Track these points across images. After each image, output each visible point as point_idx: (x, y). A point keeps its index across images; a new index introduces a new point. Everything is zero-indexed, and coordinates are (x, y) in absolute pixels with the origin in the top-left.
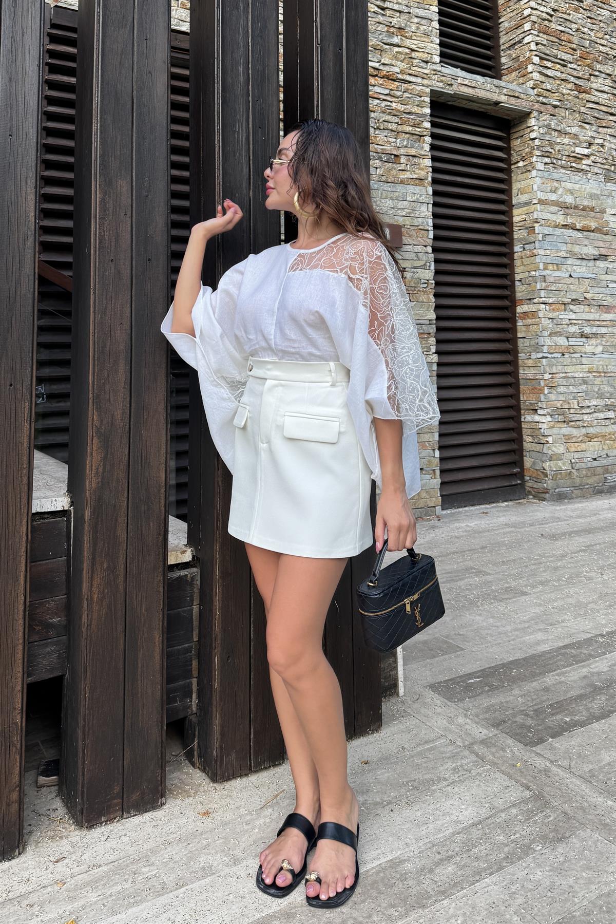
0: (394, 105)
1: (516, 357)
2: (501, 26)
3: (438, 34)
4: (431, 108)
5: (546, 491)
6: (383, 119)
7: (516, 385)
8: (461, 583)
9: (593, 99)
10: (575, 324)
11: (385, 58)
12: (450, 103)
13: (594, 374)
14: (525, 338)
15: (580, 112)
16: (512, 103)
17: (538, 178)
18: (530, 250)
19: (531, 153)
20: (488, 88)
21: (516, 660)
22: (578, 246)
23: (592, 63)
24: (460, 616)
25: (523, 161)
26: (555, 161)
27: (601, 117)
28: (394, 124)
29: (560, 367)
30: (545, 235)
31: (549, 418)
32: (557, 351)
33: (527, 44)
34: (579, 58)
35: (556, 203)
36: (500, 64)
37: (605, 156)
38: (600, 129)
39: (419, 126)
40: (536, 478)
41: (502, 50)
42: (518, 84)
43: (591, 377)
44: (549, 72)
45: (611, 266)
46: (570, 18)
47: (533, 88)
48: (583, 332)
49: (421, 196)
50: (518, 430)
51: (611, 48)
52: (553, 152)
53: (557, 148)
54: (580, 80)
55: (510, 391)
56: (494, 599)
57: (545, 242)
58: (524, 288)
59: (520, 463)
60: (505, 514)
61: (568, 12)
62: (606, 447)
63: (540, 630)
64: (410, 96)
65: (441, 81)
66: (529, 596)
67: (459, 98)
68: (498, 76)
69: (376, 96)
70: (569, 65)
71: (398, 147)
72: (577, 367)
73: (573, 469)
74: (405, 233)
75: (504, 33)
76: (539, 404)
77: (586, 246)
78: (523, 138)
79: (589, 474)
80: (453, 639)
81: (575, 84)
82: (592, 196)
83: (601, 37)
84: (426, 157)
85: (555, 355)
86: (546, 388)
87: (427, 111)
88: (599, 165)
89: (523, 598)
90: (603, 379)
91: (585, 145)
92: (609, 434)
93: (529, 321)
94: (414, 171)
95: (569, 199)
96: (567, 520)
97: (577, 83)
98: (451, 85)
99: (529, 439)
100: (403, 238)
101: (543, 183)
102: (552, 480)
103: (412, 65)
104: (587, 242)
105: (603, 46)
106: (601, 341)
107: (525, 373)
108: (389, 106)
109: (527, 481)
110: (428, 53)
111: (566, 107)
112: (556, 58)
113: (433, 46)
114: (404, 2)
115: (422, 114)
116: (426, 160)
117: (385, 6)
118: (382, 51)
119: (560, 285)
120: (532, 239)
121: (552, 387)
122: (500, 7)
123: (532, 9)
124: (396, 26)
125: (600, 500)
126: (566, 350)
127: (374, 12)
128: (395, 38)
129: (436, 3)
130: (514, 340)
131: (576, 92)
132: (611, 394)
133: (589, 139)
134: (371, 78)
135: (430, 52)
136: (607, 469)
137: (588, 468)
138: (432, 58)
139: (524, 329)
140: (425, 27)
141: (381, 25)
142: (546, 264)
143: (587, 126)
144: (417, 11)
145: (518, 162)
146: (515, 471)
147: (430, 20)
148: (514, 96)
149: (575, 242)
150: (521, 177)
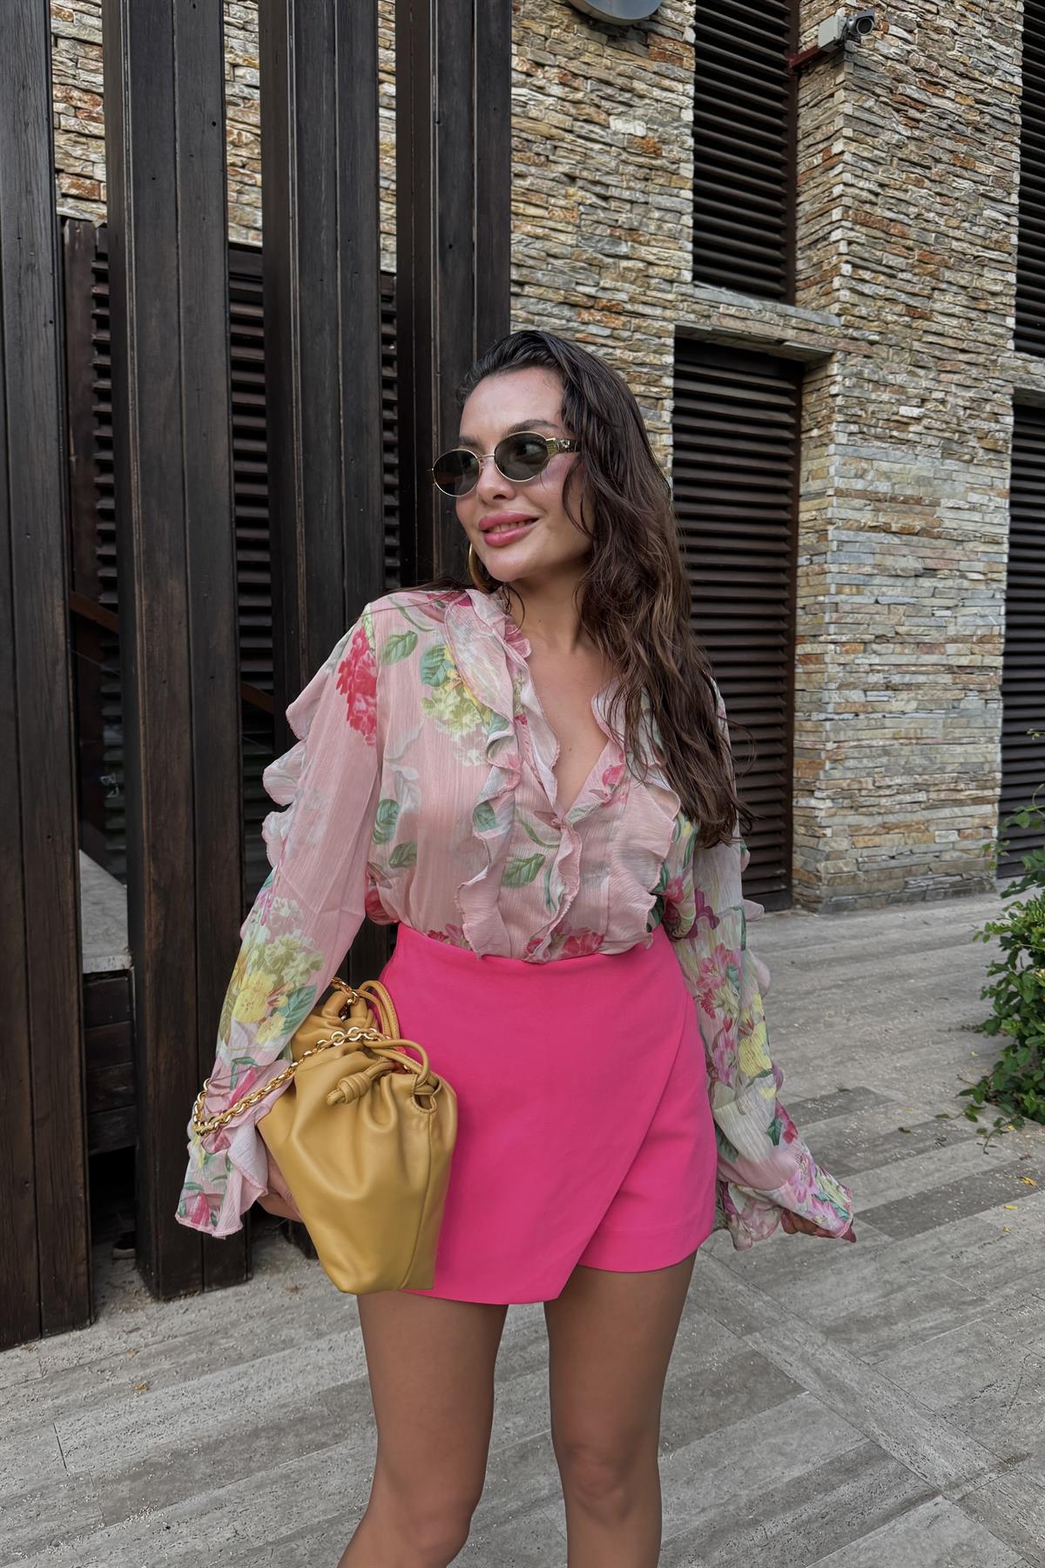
0: (618, 352)
1: (791, 717)
2: (799, 208)
3: (691, 236)
4: (676, 354)
5: (819, 900)
7: (788, 755)
9: (935, 327)
10: (878, 671)
11: (605, 278)
12: (708, 342)
13: (901, 741)
14: (805, 690)
15: (911, 350)
16: (805, 341)
17: (837, 457)
18: (819, 564)
19: (829, 417)
20: (766, 319)
22: (893, 557)
23: (938, 269)
25: (819, 428)
26: (865, 430)
27: (944, 356)
29: (850, 733)
30: (841, 543)
31: (829, 803)
32: (848, 710)
33: (835, 242)
34: (916, 263)
35: (862, 494)
36: (794, 272)
37: (946, 418)
38: (943, 376)
39: (657, 384)
40: (807, 882)
41: (800, 250)
42: (818, 309)
43: (897, 747)
44: (866, 289)
45: (940, 585)
46: (907, 197)
47: (839, 315)
48: (890, 682)
50: (788, 818)
51: (971, 243)
52: (864, 415)
53: (871, 408)
54: (916, 298)
55: (779, 764)
57: (842, 553)
58: (807, 620)
59: (787, 862)
61: (904, 187)
62: (910, 841)
64: (644, 337)
65: (693, 312)
67: (721, 336)
68: (789, 296)
69: (591, 336)
70: (900, 275)
72: (876, 731)
73: (859, 870)
75: (803, 220)
76: (817, 784)
77: (904, 556)
78: (820, 393)
79: (884, 878)
81: (909, 306)
82: (920, 481)
83: (955, 225)
84: (666, 430)
85: (845, 716)
86: (827, 762)
87: (669, 359)
88: (934, 432)
90: (914, 747)
91: (914, 402)
92: (917, 823)
93: (812, 667)
95: (883, 487)
97: (911, 303)
98: (709, 317)
99: (802, 830)
101: (845, 464)
102: (829, 885)
103: (648, 288)
104: (905, 551)
105: (958, 240)
106: (917, 694)
107: (801, 740)
108: (611, 354)
109: (795, 886)
110: (674, 267)
111: (890, 343)
112: (880, 264)
113: (682, 257)
114: (640, 185)
115: (662, 365)
116: (664, 436)
117: (609, 194)
118: (602, 267)
119: (860, 616)
120: (823, 549)
121: (836, 761)
122: (800, 177)
123: (845, 184)
124: (625, 226)
125: (896, 912)
126: (862, 709)
127: (590, 205)
128: (624, 244)
129: (690, 185)
130: (789, 694)
131: (907, 319)
132: (925, 769)
133: (922, 392)
134: (583, 311)
135: (677, 265)
136: (910, 871)
137: (882, 870)
138: (679, 274)
139: (804, 677)
140: (670, 225)
141: (601, 226)
142: (840, 586)
143: (922, 372)
144: (659, 198)
145: (811, 429)
146: (778, 872)
147: (680, 212)
148: (807, 330)
149: (890, 552)
150: (814, 452)
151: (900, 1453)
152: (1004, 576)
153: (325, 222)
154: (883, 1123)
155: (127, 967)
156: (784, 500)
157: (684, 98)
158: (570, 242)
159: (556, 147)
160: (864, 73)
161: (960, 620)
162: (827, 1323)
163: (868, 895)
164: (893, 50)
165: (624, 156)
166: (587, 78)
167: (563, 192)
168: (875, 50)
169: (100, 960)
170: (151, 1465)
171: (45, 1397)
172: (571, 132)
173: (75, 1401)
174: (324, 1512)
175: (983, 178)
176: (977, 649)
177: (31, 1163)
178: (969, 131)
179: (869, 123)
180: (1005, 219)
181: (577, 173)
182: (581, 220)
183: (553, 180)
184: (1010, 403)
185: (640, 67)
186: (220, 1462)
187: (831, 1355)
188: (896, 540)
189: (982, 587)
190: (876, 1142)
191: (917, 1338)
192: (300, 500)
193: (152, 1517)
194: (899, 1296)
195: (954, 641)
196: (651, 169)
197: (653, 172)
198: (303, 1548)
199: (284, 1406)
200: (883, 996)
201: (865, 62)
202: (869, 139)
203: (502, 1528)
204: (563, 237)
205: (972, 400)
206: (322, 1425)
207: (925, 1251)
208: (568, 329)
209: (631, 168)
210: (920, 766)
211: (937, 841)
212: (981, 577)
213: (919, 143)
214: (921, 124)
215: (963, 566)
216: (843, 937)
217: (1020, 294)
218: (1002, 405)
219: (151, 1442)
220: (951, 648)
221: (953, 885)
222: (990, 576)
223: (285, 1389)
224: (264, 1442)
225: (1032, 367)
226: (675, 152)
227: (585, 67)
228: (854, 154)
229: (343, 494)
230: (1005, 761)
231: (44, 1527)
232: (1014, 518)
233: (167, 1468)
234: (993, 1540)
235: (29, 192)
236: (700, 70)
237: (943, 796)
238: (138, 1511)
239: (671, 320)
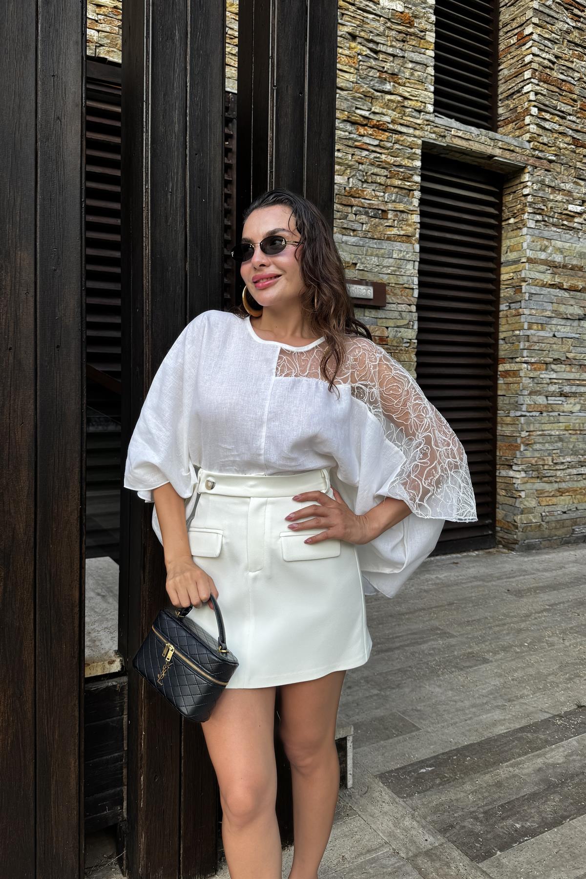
0: (383, 157)
1: (495, 414)
2: (500, 73)
3: (433, 81)
4: (422, 161)
5: (516, 542)
6: (372, 172)
7: (493, 441)
8: (424, 647)
10: (555, 383)
11: (375, 106)
12: (442, 156)
13: (570, 432)
14: (504, 396)
15: (575, 168)
16: (507, 158)
17: (528, 236)
18: (516, 309)
19: (523, 210)
20: (482, 141)
21: (471, 745)
22: (564, 306)
24: (420, 687)
25: (514, 218)
26: (546, 219)
28: (382, 178)
29: (537, 425)
30: (531, 294)
31: (523, 474)
32: (535, 409)
33: (526, 93)
34: (579, 110)
35: (545, 262)
36: (497, 115)
39: (409, 180)
40: (506, 529)
41: (500, 100)
42: (514, 137)
43: (568, 435)
44: (547, 125)
46: (573, 66)
47: (529, 142)
48: (563, 391)
49: (407, 253)
50: (493, 483)
52: (546, 210)
53: (550, 205)
54: (579, 134)
55: (487, 446)
56: (456, 667)
57: (531, 301)
58: (507, 347)
59: (493, 515)
60: (475, 565)
61: (571, 59)
62: (576, 501)
63: (498, 707)
64: (401, 147)
65: (434, 132)
66: (490, 664)
67: (452, 151)
68: (494, 129)
69: (365, 147)
70: (568, 117)
71: (386, 202)
72: (554, 425)
73: (543, 521)
74: (389, 292)
75: (503, 81)
76: (515, 461)
77: (572, 305)
78: (516, 194)
79: (558, 527)
80: (409, 716)
81: (574, 138)
82: (582, 255)
84: (414, 212)
85: (534, 414)
86: (522, 445)
87: (418, 163)
89: (484, 667)
90: (579, 436)
91: (578, 202)
92: (581, 489)
93: (510, 380)
94: (401, 227)
95: (558, 258)
96: (534, 574)
97: (575, 136)
98: (444, 137)
99: (503, 493)
100: (388, 296)
101: (533, 242)
102: (522, 532)
103: (404, 114)
104: (572, 302)
106: (580, 400)
107: (503, 430)
108: (378, 158)
109: (498, 532)
110: (421, 102)
111: (561, 162)
112: (556, 110)
113: (427, 95)
114: (399, 45)
115: (413, 167)
116: (414, 216)
117: (379, 49)
118: (373, 98)
119: (543, 345)
120: (519, 298)
121: (528, 444)
122: (500, 53)
123: (534, 55)
124: (389, 72)
125: (567, 550)
126: (544, 409)
127: (366, 55)
128: (388, 84)
129: (432, 47)
130: (494, 398)
131: (573, 147)
132: (585, 451)
133: (583, 196)
134: (360, 127)
135: (423, 100)
136: (576, 522)
137: (557, 521)
138: (425, 107)
139: (504, 387)
140: (419, 73)
141: (373, 70)
142: (530, 324)
143: (582, 182)
144: (412, 55)
145: (509, 218)
146: (487, 522)
147: (426, 65)
148: (509, 150)
149: (561, 302)
150: (511, 234)
156: (491, 265)
158: (352, 79)
163: (549, 539)
165: (389, 24)
167: (348, 45)
172: (353, 5)
179: (549, 15)
181: (357, 33)
182: (359, 65)
183: (343, 37)
188: (566, 295)
196: (407, 35)
197: (408, 37)
202: (549, 26)
204: (347, 76)
208: (350, 139)
209: (394, 33)
210: (583, 449)
213: (580, 32)
214: (582, 19)
226: (424, 25)
228: (539, 35)
239: (419, 137)
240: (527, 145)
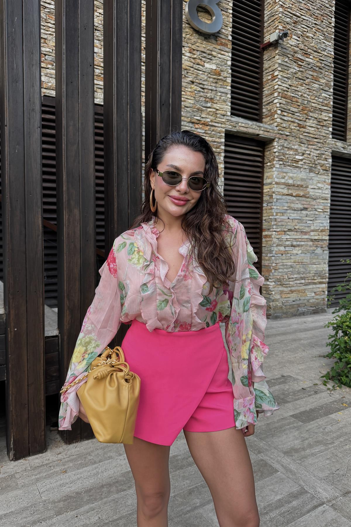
1: (260, 255)
2: (264, 92)
3: (230, 101)
4: (225, 139)
5: (271, 315)
7: (260, 268)
9: (307, 131)
10: (289, 241)
11: (203, 114)
12: (234, 135)
13: (296, 263)
14: (265, 247)
15: (299, 138)
16: (265, 135)
17: (276, 172)
18: (270, 206)
19: (273, 159)
20: (254, 127)
22: (293, 204)
23: (307, 112)
25: (270, 163)
26: (285, 163)
27: (310, 140)
29: (280, 260)
30: (277, 199)
31: (273, 283)
32: (279, 253)
33: (275, 103)
34: (301, 110)
35: (284, 184)
36: (262, 112)
37: (311, 159)
38: (309, 146)
39: (219, 148)
41: (264, 105)
42: (270, 124)
43: (295, 265)
44: (285, 118)
45: (309, 213)
46: (298, 89)
47: (277, 127)
48: (293, 244)
51: (318, 104)
52: (284, 159)
53: (287, 156)
54: (301, 121)
57: (277, 202)
58: (266, 224)
61: (297, 86)
62: (299, 296)
64: (215, 133)
65: (231, 125)
67: (240, 133)
68: (260, 120)
70: (296, 114)
72: (288, 260)
73: (283, 305)
75: (265, 96)
76: (270, 277)
77: (297, 204)
78: (270, 151)
79: (291, 308)
81: (298, 124)
82: (302, 180)
83: (313, 99)
84: (222, 163)
85: (279, 255)
86: (273, 270)
87: (223, 140)
88: (307, 164)
90: (301, 265)
91: (300, 154)
92: (302, 290)
93: (268, 239)
95: (291, 182)
98: (235, 127)
99: (264, 292)
101: (278, 174)
102: (274, 310)
103: (217, 117)
104: (297, 202)
105: (314, 103)
106: (301, 248)
107: (264, 262)
111: (292, 136)
112: (290, 111)
113: (227, 107)
114: (214, 85)
115: (221, 142)
116: (221, 165)
117: (204, 87)
118: (202, 111)
119: (283, 223)
120: (271, 201)
121: (276, 270)
122: (264, 83)
123: (279, 85)
124: (209, 98)
125: (295, 319)
126: (284, 253)
127: (199, 91)
128: (209, 103)
129: (230, 85)
130: (260, 248)
131: (298, 128)
132: (304, 272)
133: (303, 151)
134: (196, 125)
135: (225, 110)
136: (299, 305)
137: (290, 305)
138: (226, 113)
139: (265, 242)
140: (224, 97)
141: (202, 97)
142: (277, 213)
143: (303, 145)
144: (220, 89)
145: (267, 163)
147: (227, 93)
148: (267, 131)
149: (292, 202)
150: (268, 170)
151: (311, 491)
152: (329, 210)
153: (124, 97)
154: (297, 387)
155: (57, 334)
156: (259, 185)
157: (228, 57)
158: (192, 103)
159: (188, 72)
160: (285, 50)
161: (315, 224)
162: (284, 450)
163: (286, 313)
164: (293, 43)
165: (209, 75)
166: (198, 51)
167: (190, 87)
168: (288, 43)
169: (49, 332)
170: (69, 497)
171: (32, 475)
172: (192, 67)
173: (42, 476)
174: (127, 511)
175: (322, 84)
176: (320, 234)
177: (27, 398)
178: (317, 69)
179: (286, 66)
180: (329, 97)
181: (194, 81)
182: (195, 96)
183: (187, 83)
184: (331, 155)
185: (214, 47)
186: (92, 496)
187: (286, 460)
188: (294, 199)
189: (322, 214)
190: (295, 393)
191: (313, 455)
192: (115, 184)
193: (71, 513)
194: (307, 442)
195: (313, 231)
197: (218, 81)
198: (121, 522)
199: (111, 477)
200: (293, 346)
201: (285, 47)
202: (286, 71)
203: (185, 516)
204: (190, 101)
205: (319, 154)
206: (124, 484)
207: (314, 427)
209: (211, 79)
210: (302, 271)
211: (308, 295)
212: (321, 211)
213: (301, 73)
214: (302, 67)
215: (316, 207)
216: (279, 327)
217: (333, 120)
218: (328, 156)
219: (69, 489)
220: (312, 233)
221: (313, 310)
222: (324, 210)
223: (111, 472)
224: (105, 489)
225: (337, 144)
226: (225, 74)
227: (197, 47)
228: (281, 75)
229: (129, 182)
230: (329, 270)
231: (36, 517)
232: (332, 192)
233: (75, 497)
234: (343, 518)
235: (33, 86)
236: (233, 49)
237: (310, 281)
238: (66, 511)
239: (223, 128)
240: (275, 128)
